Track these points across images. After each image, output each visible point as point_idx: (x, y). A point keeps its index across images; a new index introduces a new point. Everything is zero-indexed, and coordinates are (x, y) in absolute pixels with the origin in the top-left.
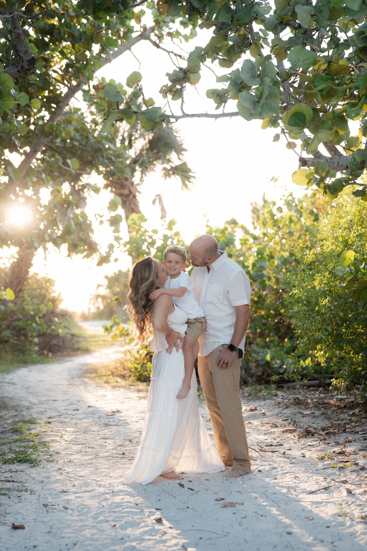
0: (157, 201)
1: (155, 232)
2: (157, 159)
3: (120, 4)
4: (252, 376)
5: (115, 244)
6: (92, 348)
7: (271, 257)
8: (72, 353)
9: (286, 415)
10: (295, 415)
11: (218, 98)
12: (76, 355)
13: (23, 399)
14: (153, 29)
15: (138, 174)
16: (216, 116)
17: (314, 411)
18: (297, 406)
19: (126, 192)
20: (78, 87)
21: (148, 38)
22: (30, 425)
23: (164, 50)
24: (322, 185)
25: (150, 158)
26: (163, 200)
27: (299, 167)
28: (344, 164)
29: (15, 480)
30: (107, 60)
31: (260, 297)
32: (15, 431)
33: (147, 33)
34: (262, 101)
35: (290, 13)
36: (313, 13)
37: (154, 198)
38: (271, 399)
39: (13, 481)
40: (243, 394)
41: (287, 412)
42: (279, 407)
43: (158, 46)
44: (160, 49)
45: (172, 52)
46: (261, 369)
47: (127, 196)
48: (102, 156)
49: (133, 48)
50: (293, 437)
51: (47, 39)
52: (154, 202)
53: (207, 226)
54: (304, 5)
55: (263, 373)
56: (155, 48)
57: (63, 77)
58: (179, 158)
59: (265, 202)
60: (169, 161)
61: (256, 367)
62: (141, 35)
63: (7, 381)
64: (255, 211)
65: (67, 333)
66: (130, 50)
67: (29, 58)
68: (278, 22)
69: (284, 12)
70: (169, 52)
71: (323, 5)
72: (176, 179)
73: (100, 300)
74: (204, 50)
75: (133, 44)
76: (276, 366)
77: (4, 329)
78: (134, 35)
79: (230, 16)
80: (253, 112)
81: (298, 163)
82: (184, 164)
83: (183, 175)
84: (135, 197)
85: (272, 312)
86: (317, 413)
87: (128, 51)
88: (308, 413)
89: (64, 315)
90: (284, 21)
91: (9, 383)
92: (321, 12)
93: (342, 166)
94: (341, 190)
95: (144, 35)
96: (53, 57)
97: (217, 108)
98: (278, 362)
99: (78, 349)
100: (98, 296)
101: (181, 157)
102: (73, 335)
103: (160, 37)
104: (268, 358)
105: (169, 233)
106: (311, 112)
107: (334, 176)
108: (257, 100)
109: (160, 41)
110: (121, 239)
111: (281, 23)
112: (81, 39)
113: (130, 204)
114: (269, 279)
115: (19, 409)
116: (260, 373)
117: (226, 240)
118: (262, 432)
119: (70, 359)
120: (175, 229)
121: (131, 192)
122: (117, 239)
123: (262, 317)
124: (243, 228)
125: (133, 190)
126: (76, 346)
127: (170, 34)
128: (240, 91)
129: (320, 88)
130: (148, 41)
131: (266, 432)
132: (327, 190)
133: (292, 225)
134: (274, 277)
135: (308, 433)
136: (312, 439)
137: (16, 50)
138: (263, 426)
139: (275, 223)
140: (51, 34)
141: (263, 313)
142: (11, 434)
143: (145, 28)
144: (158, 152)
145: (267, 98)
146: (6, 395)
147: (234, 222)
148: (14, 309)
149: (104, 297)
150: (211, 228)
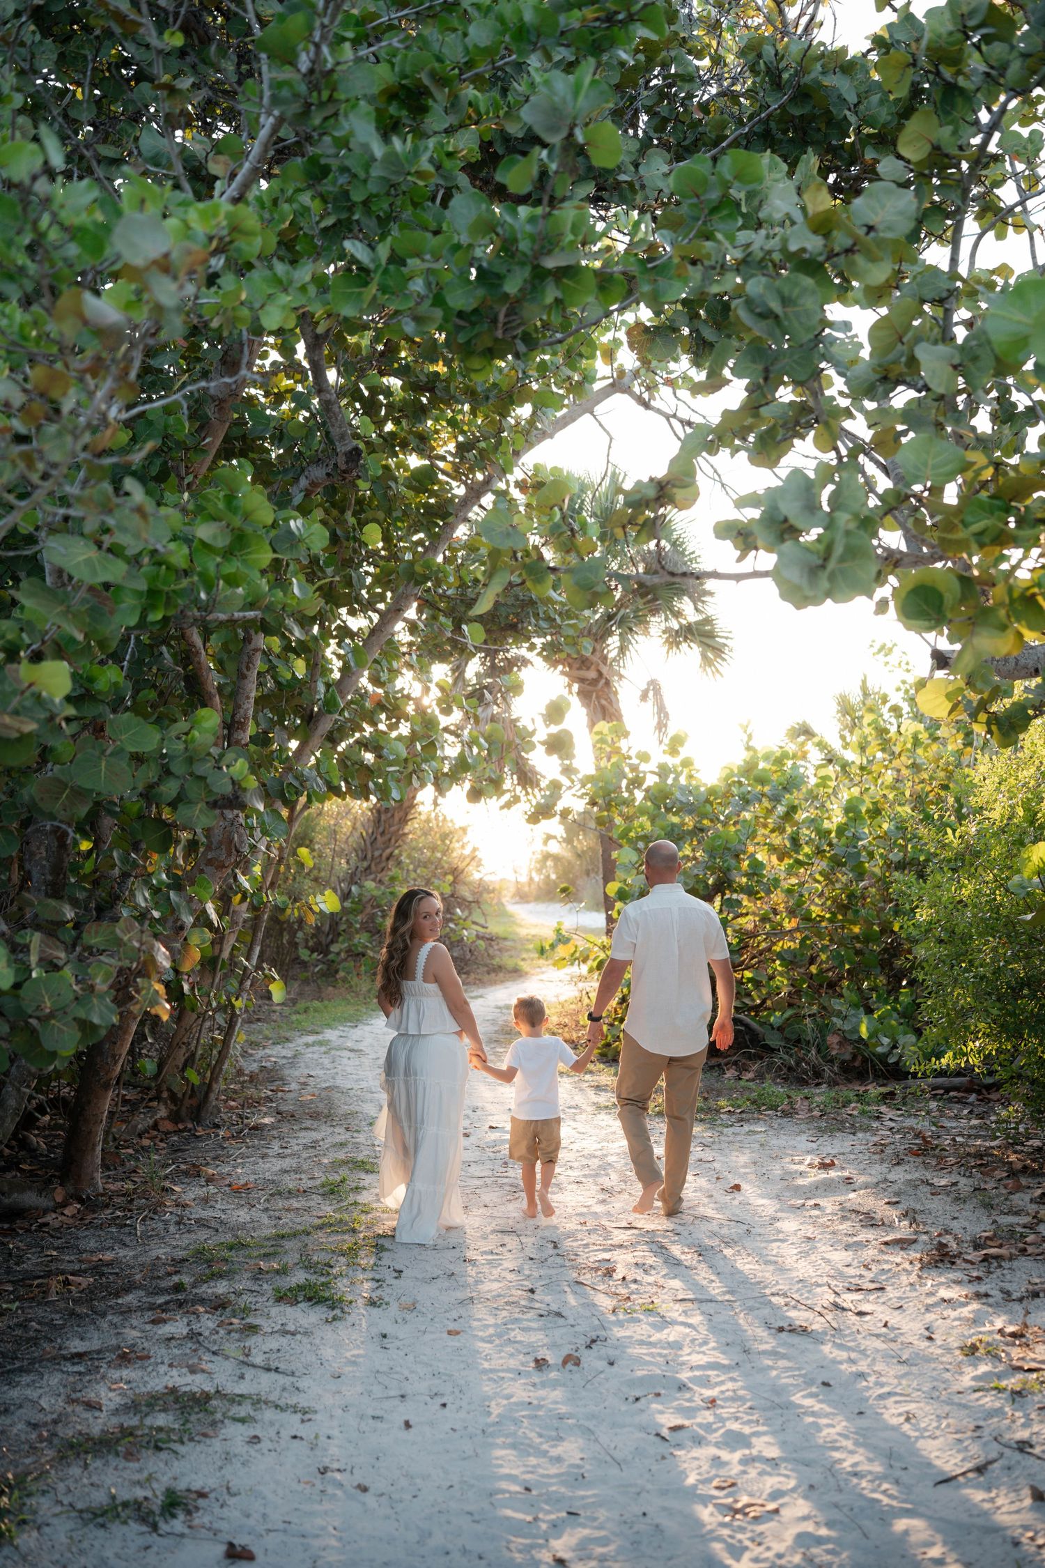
0: (651, 694)
1: (644, 757)
2: (654, 612)
3: (518, 341)
4: (831, 1061)
5: (565, 781)
6: (524, 966)
7: (876, 812)
8: (486, 978)
9: (895, 1187)
10: (916, 1187)
11: (740, 539)
12: (493, 983)
13: (369, 1096)
14: (636, 374)
15: (614, 642)
16: (738, 577)
17: (958, 1178)
18: (920, 1159)
19: (592, 674)
20: (486, 485)
21: (628, 390)
22: (363, 1176)
23: (659, 411)
24: (983, 717)
25: (638, 610)
26: (664, 692)
27: (932, 670)
28: (1031, 664)
29: (282, 1367)
30: (544, 435)
31: (851, 896)
32: (332, 1191)
33: (626, 380)
34: (832, 565)
35: (903, 359)
36: (956, 361)
37: (644, 686)
38: (867, 1129)
39: (277, 1370)
40: (811, 1110)
41: (899, 1175)
42: (882, 1161)
43: (646, 405)
44: (650, 412)
45: (674, 416)
46: (850, 1049)
47: (594, 682)
48: (537, 615)
49: (598, 409)
50: (907, 1265)
51: (424, 400)
52: (644, 697)
53: (748, 748)
54: (935, 343)
55: (854, 1057)
56: (641, 409)
57: (456, 467)
58: (697, 609)
59: (866, 694)
60: (678, 614)
61: (840, 1043)
62: (612, 385)
63: (349, 1044)
64: (846, 709)
65: (478, 937)
66: (592, 413)
67: (349, 448)
68: (878, 376)
69: (891, 357)
70: (668, 417)
71: (979, 345)
72: (691, 652)
73: (550, 863)
74: (712, 431)
75: (598, 402)
76: (879, 1050)
77: (357, 931)
78: (597, 386)
79: (760, 367)
80: (810, 593)
81: (928, 662)
82: (708, 621)
83: (702, 644)
84: (608, 683)
85: (876, 928)
86: (965, 1184)
87: (587, 417)
88: (943, 1183)
89: (482, 889)
90: (892, 376)
91: (352, 1050)
92: (975, 359)
93: (1026, 667)
94: (1024, 728)
95: (619, 384)
96: (437, 432)
97: (740, 560)
98: (886, 1041)
99: (499, 969)
100: (547, 856)
101: (700, 605)
102: (490, 939)
103: (651, 388)
104: (864, 1031)
105: (672, 761)
106: (956, 585)
107: (1009, 694)
108: (820, 562)
109: (652, 397)
110: (576, 771)
111: (885, 379)
112: (487, 398)
113: (598, 698)
114: (871, 855)
115: (354, 1123)
116: (848, 1057)
117: (782, 780)
118: (840, 1241)
119: (481, 991)
120: (684, 752)
121: (600, 674)
122: (568, 771)
123: (856, 937)
124: (822, 746)
125: (605, 670)
126: (496, 961)
127: (669, 382)
128: (782, 539)
129: (976, 527)
130: (626, 396)
131: (851, 1240)
132: (994, 728)
133: (920, 751)
134: (881, 855)
135: (942, 1258)
136: (951, 1276)
137: (327, 433)
138: (844, 1218)
139: (885, 745)
140: (431, 390)
141: (856, 930)
142: (319, 1199)
143: (621, 373)
144: (655, 599)
145: (842, 559)
146: (339, 1082)
147: (806, 732)
148: (376, 893)
149: (556, 858)
150: (755, 751)
